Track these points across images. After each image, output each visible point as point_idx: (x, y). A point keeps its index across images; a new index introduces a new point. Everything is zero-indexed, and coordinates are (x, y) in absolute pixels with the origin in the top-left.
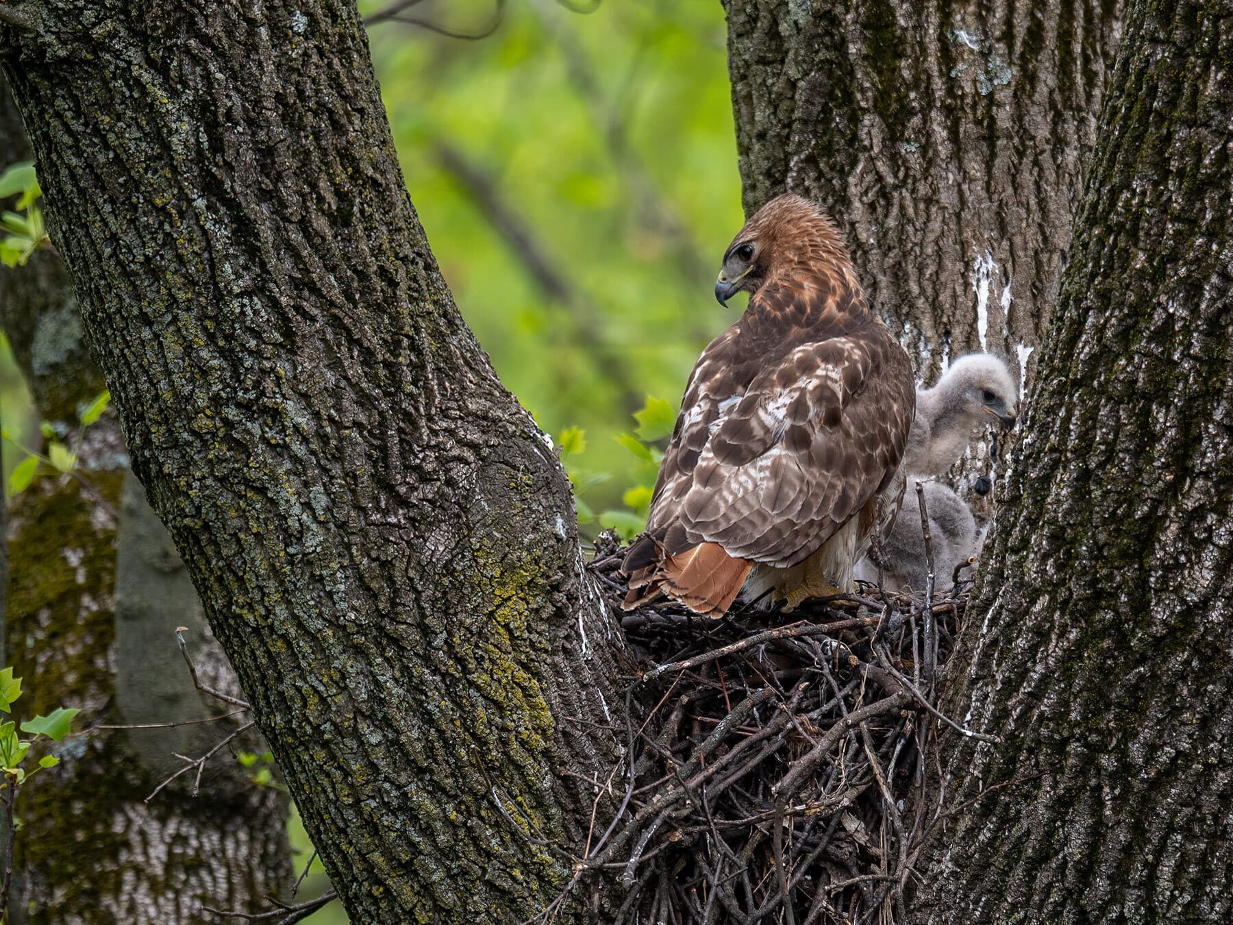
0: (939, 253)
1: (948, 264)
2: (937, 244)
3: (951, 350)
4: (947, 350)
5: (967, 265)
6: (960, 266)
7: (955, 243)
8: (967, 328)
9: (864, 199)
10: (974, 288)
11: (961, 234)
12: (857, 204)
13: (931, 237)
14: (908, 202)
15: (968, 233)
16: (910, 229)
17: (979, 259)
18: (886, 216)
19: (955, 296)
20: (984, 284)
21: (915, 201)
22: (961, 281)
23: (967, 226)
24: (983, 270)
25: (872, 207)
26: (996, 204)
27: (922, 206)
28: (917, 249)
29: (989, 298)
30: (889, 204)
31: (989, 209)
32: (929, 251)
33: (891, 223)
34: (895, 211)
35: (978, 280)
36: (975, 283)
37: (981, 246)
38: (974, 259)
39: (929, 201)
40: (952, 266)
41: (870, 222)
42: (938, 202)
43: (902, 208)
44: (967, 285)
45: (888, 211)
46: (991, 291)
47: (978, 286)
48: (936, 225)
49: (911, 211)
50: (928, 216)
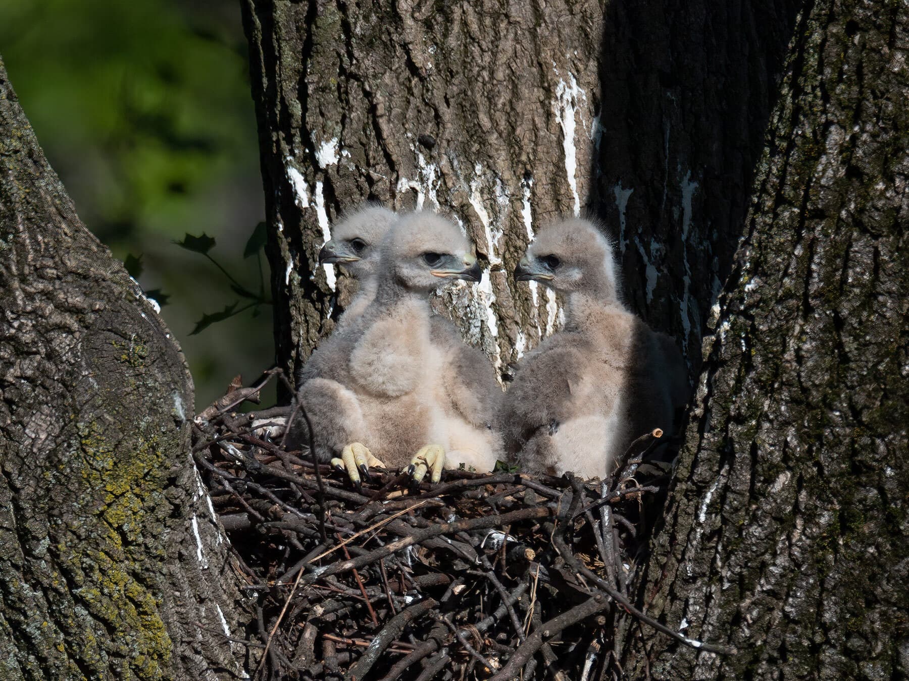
0: (513, 80)
1: (525, 91)
2: (509, 67)
3: (534, 193)
4: (528, 194)
5: (549, 92)
6: (539, 93)
7: (531, 65)
8: (551, 168)
9: (417, 15)
10: (558, 120)
11: (538, 53)
12: (409, 22)
13: (502, 59)
14: (472, 18)
15: (546, 54)
16: (476, 50)
17: (562, 84)
18: (445, 36)
19: (535, 129)
20: (570, 113)
21: (480, 15)
22: (541, 111)
23: (545, 44)
24: (567, 97)
25: (428, 25)
26: (579, 17)
27: (488, 21)
28: (485, 74)
29: (576, 131)
30: (448, 20)
31: (571, 24)
32: (500, 75)
33: (452, 42)
34: (456, 28)
35: (562, 110)
36: (558, 113)
37: (562, 67)
38: (556, 84)
39: (496, 16)
40: (531, 94)
41: (425, 43)
42: (507, 16)
43: (465, 24)
44: (549, 115)
45: (447, 29)
46: (578, 122)
47: (562, 117)
48: (507, 45)
49: (474, 27)
50: (497, 33)
